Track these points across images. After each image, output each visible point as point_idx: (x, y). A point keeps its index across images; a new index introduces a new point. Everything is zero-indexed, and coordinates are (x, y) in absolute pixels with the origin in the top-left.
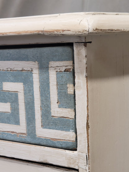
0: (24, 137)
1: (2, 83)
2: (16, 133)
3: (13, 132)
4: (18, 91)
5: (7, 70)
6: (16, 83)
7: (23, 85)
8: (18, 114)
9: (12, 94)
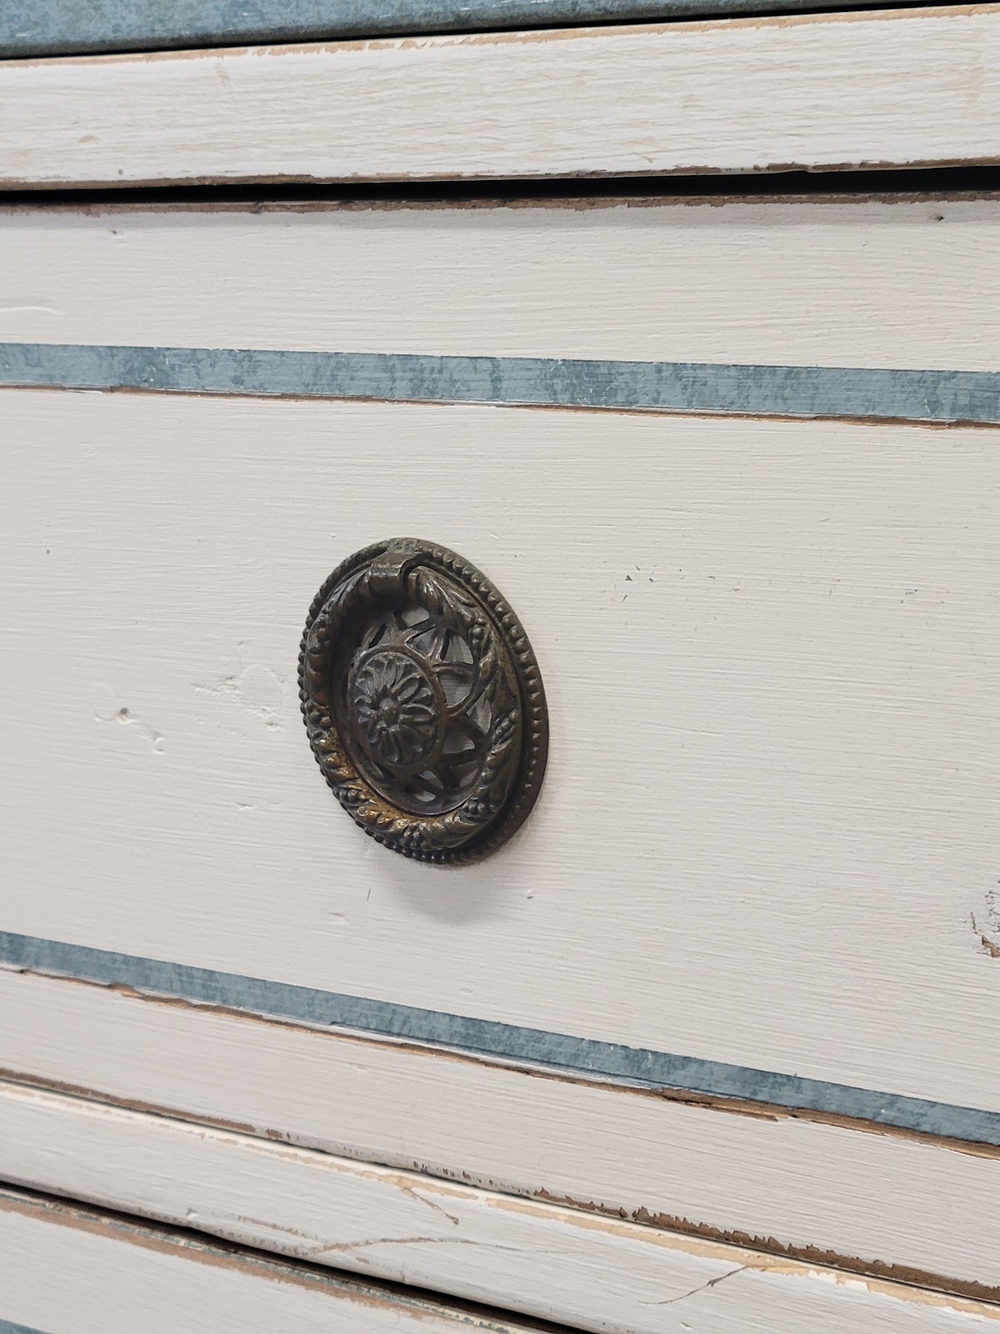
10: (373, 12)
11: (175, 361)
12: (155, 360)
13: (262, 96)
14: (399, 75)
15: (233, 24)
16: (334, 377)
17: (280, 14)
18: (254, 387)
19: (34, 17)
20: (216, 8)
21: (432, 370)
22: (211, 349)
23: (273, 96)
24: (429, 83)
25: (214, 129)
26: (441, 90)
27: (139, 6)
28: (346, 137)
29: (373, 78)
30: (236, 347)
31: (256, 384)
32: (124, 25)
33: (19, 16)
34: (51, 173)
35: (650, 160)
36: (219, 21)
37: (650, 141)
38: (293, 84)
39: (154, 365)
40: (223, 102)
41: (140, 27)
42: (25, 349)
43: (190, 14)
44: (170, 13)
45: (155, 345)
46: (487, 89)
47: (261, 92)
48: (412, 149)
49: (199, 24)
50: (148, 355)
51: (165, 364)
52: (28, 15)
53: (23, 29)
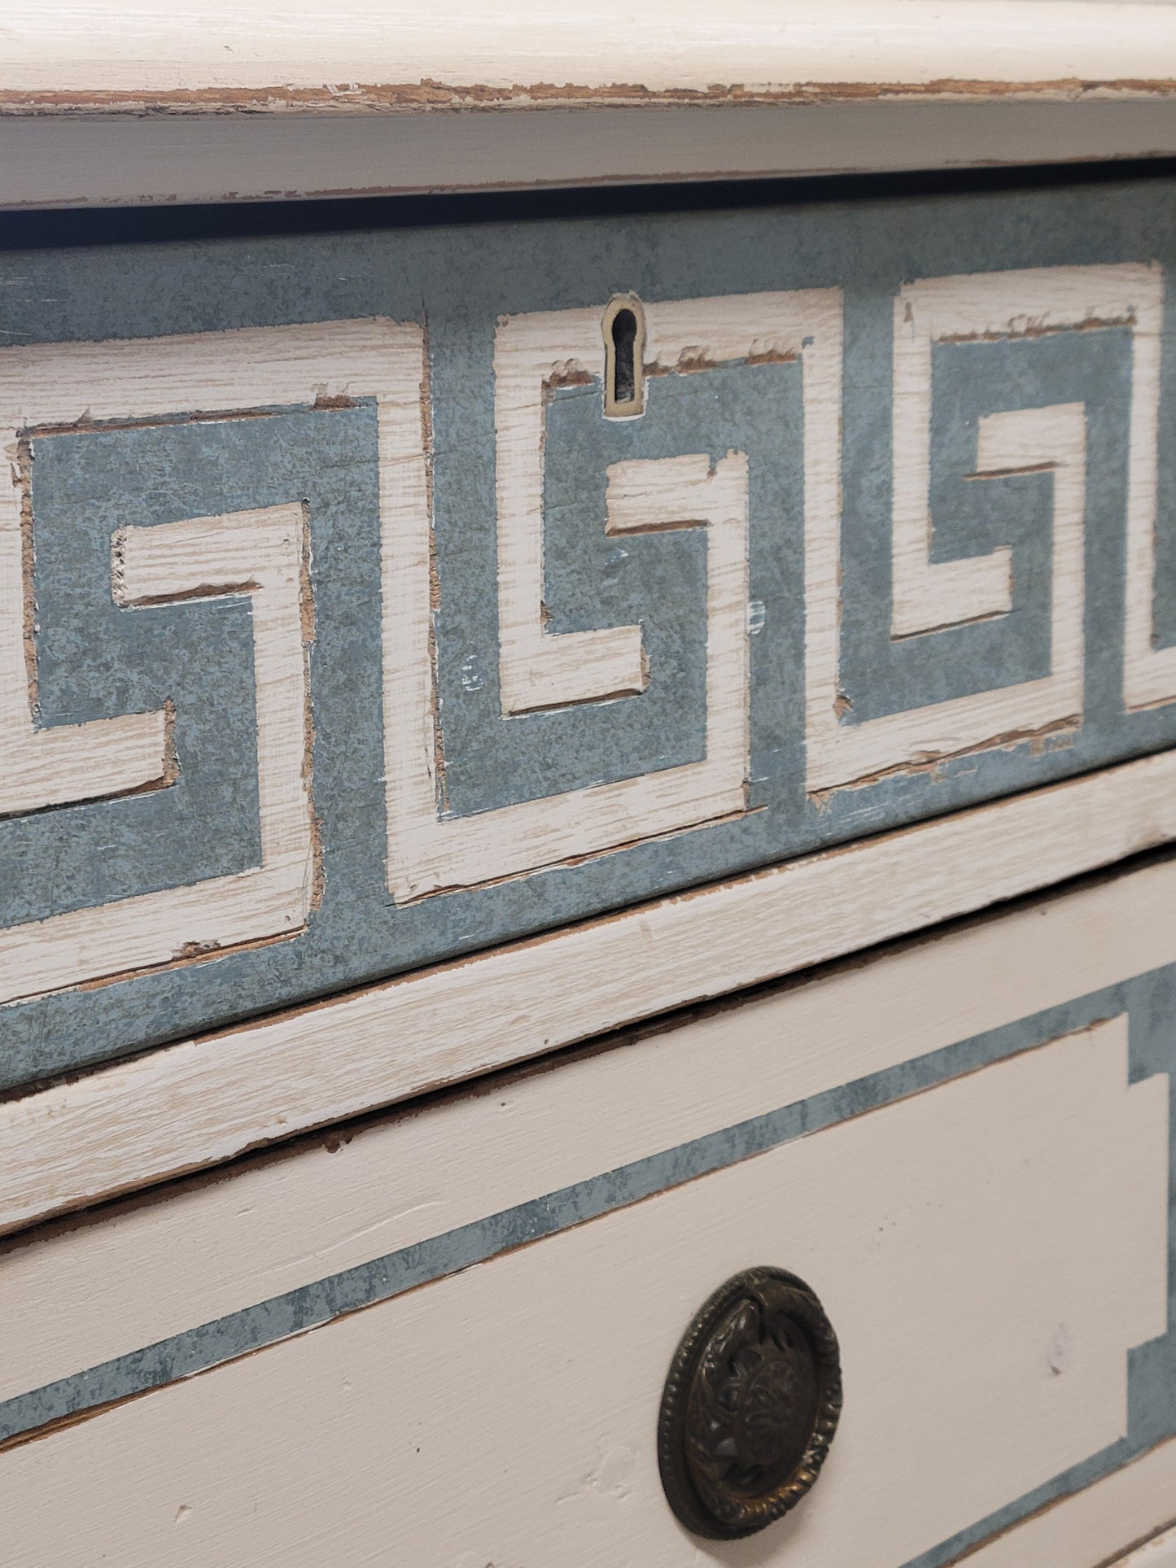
0: (1066, 741)
1: (974, 424)
2: (1029, 733)
3: (1013, 735)
4: (1058, 460)
5: (1008, 330)
6: (1048, 411)
7: (1086, 413)
8: (1045, 606)
9: (1021, 489)
10: (766, 850)
11: (556, 1204)
12: (538, 1210)
13: (675, 939)
14: (778, 895)
15: (659, 883)
16: (689, 1163)
17: (697, 867)
18: (624, 1199)
19: (480, 916)
20: (646, 872)
21: (761, 1127)
22: (588, 1179)
23: (683, 936)
24: (798, 897)
25: (633, 978)
26: (807, 899)
27: (580, 885)
28: (737, 955)
29: (759, 903)
30: (608, 1170)
31: (626, 1195)
32: (564, 905)
33: (464, 920)
34: (477, 1064)
35: (928, 917)
36: (647, 883)
37: (929, 903)
38: (700, 923)
39: (536, 1216)
40: (644, 952)
41: (577, 904)
42: (404, 1254)
43: (624, 882)
44: (605, 886)
45: (536, 1197)
46: (837, 891)
47: (675, 935)
48: (782, 951)
49: (629, 890)
50: (529, 1209)
51: (546, 1210)
52: (474, 916)
53: (466, 933)
